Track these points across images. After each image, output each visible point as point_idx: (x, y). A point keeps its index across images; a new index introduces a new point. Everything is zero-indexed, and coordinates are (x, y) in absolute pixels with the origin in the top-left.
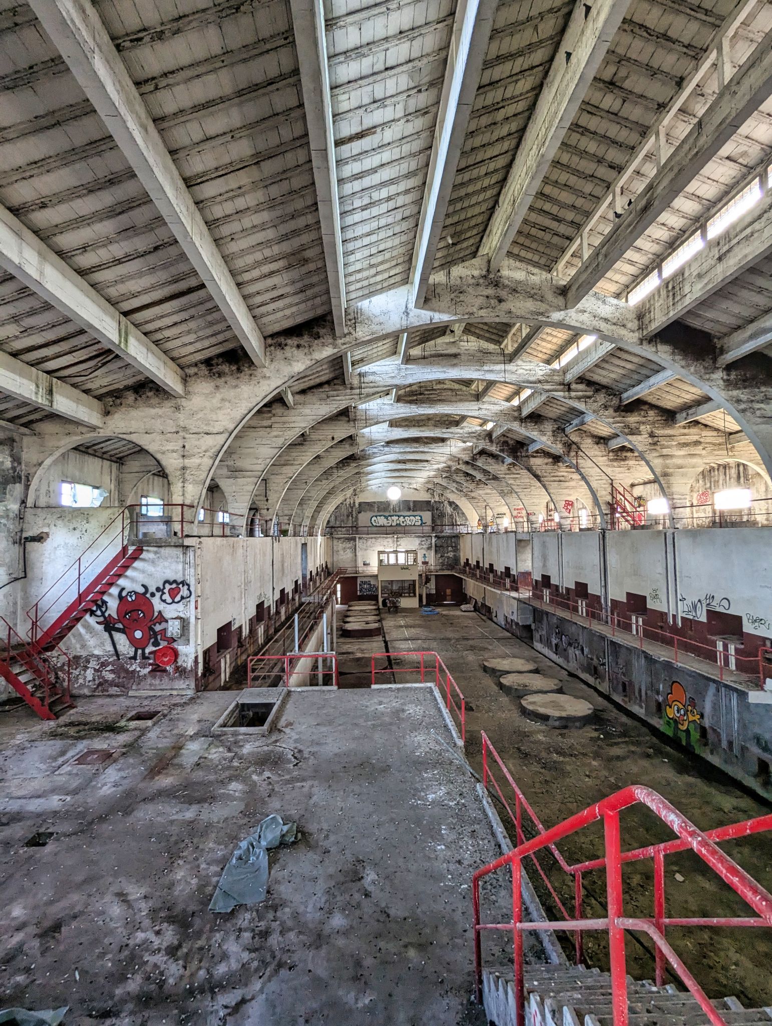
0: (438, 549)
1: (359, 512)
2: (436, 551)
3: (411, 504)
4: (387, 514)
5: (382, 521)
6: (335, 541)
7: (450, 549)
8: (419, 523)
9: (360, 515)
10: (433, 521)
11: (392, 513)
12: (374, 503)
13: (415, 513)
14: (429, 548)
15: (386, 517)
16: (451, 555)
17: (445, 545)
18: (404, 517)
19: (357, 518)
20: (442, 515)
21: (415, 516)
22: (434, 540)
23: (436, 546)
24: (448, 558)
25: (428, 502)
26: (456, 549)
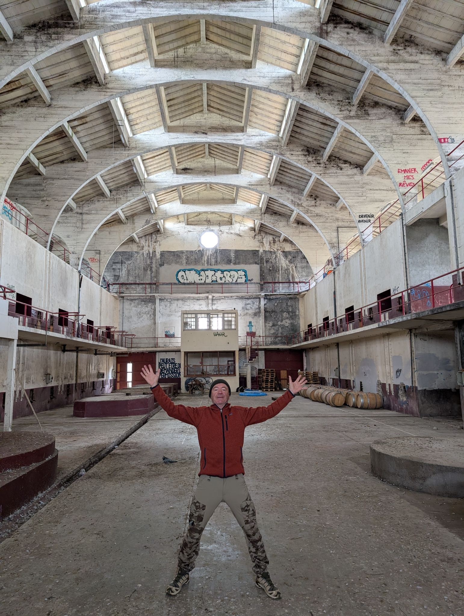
0: (268, 314)
1: (161, 265)
2: (266, 317)
3: (233, 255)
4: (199, 268)
5: (192, 277)
6: (127, 304)
7: (285, 315)
8: (243, 280)
9: (162, 269)
10: (262, 276)
11: (206, 267)
12: (182, 252)
13: (237, 267)
14: (256, 314)
15: (198, 272)
16: (287, 323)
17: (278, 310)
18: (223, 272)
19: (157, 272)
20: (274, 270)
21: (237, 271)
22: (263, 302)
23: (266, 311)
24: (283, 327)
25: (255, 253)
26: (294, 315)
